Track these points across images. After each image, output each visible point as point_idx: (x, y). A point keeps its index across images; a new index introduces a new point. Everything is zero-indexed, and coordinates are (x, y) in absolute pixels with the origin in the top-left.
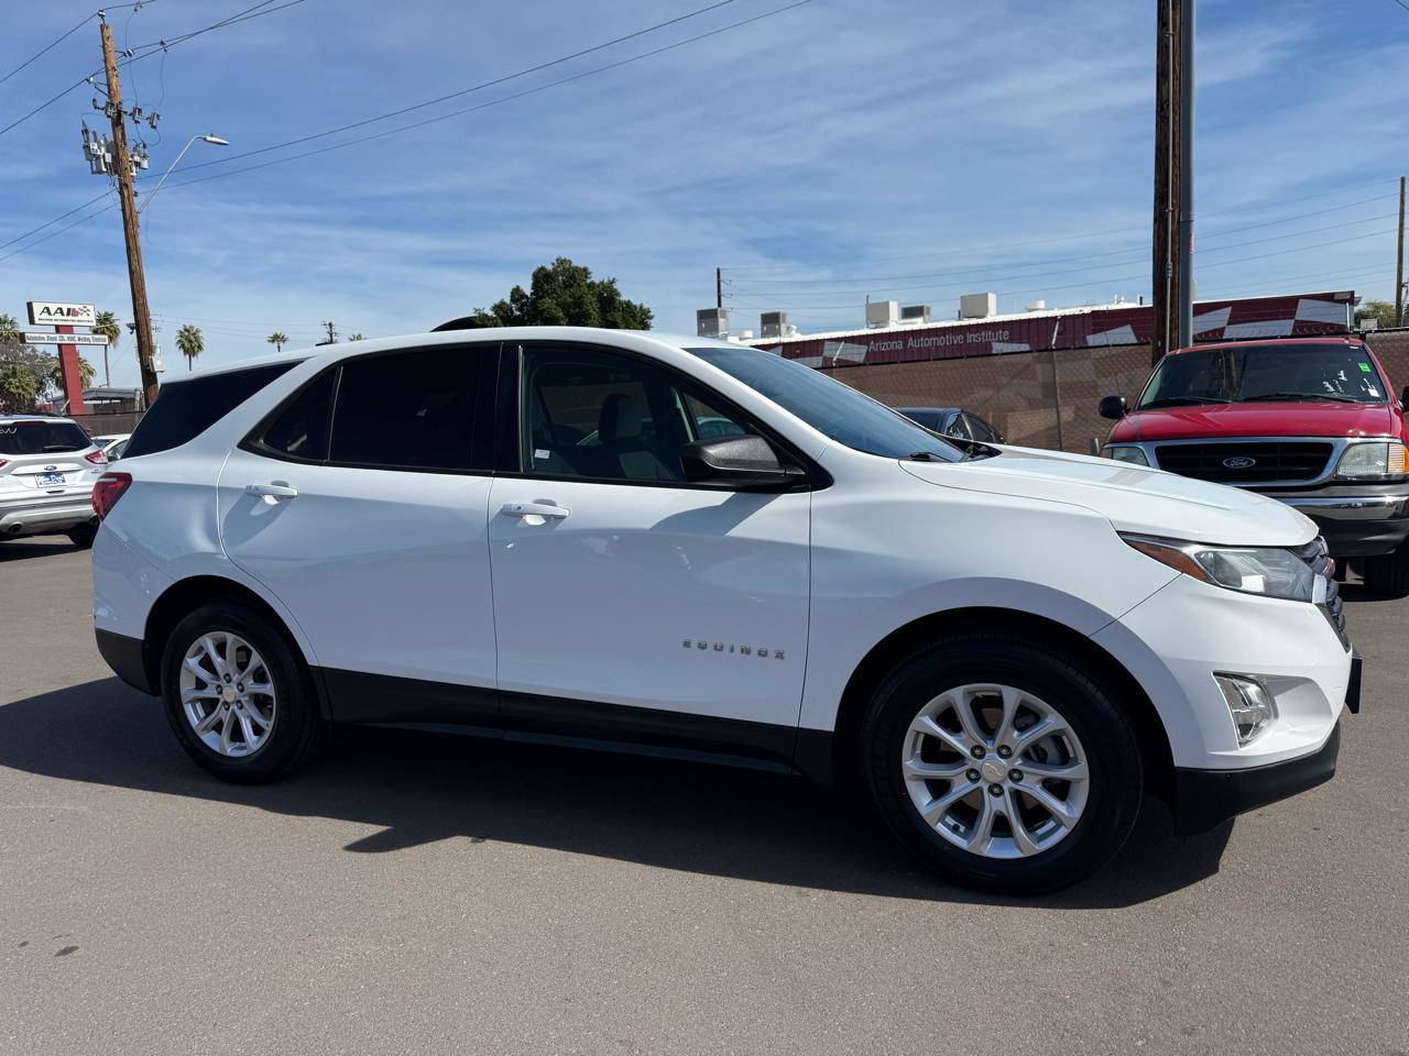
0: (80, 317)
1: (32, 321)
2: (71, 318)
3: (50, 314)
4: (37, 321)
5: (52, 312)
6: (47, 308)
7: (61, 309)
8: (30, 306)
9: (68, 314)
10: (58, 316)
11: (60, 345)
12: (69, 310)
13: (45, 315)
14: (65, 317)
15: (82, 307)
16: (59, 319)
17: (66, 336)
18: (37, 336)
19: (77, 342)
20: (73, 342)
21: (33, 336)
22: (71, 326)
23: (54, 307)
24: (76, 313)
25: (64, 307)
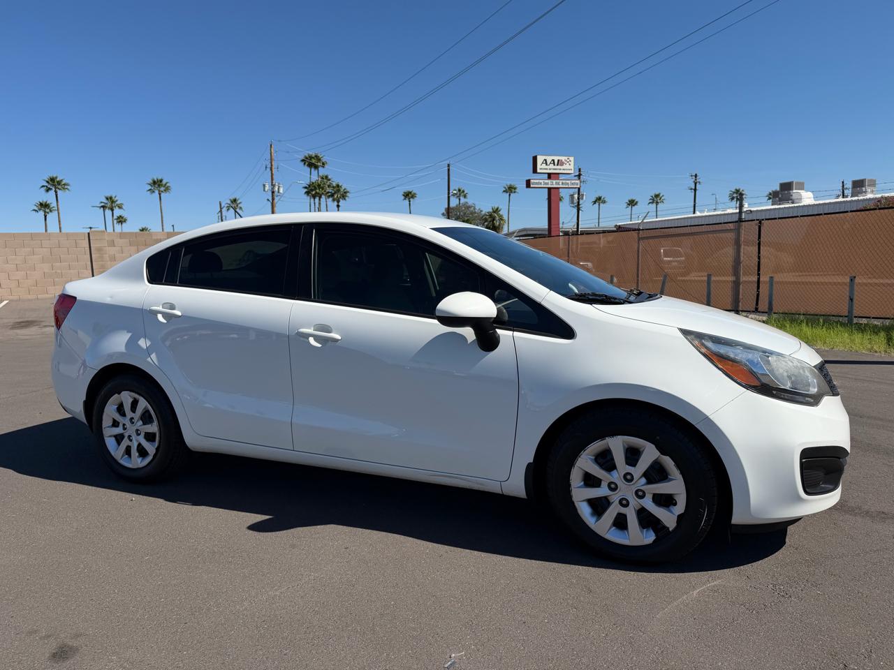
0: (564, 167)
1: (535, 171)
2: (559, 167)
3: (547, 165)
4: (539, 171)
5: (548, 163)
6: (545, 160)
7: (553, 160)
8: (535, 159)
9: (558, 165)
10: (552, 166)
11: (550, 189)
12: (558, 161)
13: (544, 166)
14: (556, 167)
15: (566, 158)
16: (551, 169)
17: (554, 181)
18: (537, 181)
19: (561, 186)
20: (558, 186)
21: (535, 181)
22: (559, 174)
23: (549, 159)
24: (562, 164)
25: (556, 158)
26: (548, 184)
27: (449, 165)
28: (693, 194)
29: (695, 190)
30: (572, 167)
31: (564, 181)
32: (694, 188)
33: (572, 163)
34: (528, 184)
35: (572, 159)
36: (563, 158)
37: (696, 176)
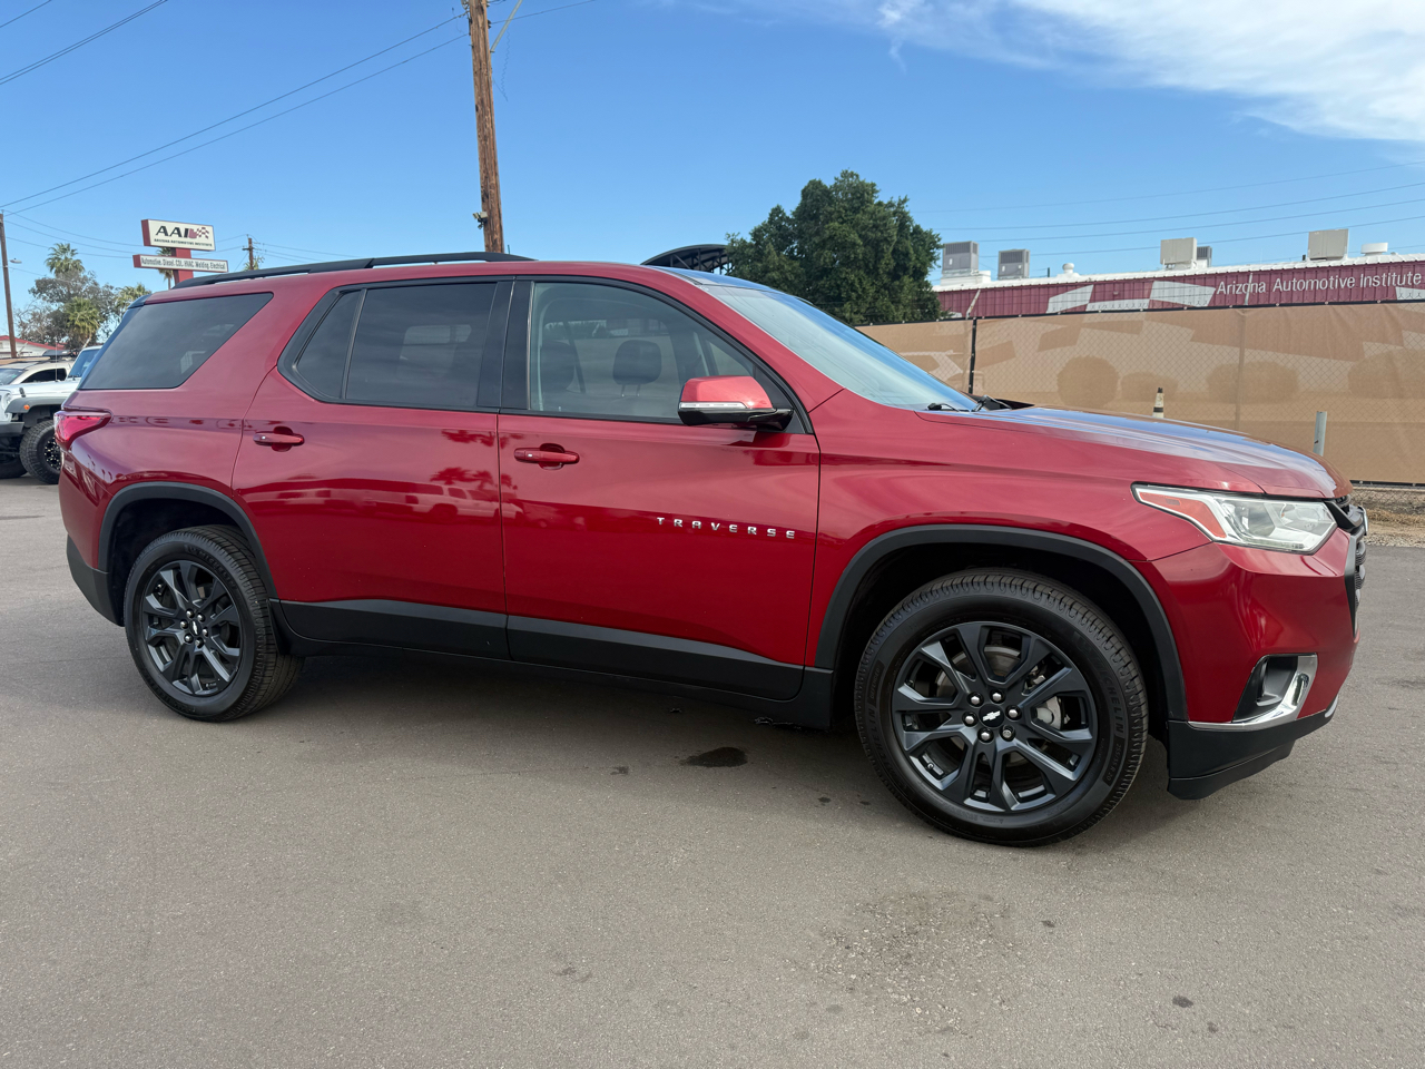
0: (197, 240)
1: (147, 242)
2: (188, 240)
3: (166, 234)
4: (153, 243)
5: (169, 233)
6: (164, 228)
7: (178, 229)
8: (145, 224)
9: (186, 236)
10: (175, 237)
11: (176, 271)
12: (186, 230)
13: (162, 236)
14: (183, 239)
15: (198, 227)
16: (174, 241)
17: (183, 260)
19: (194, 268)
20: (190, 268)
21: (149, 258)
22: (189, 249)
23: (170, 226)
24: (194, 235)
25: (182, 227)
26: (172, 263)
30: (211, 241)
31: (199, 262)
33: (211, 235)
34: (137, 261)
35: (209, 229)
36: (194, 228)
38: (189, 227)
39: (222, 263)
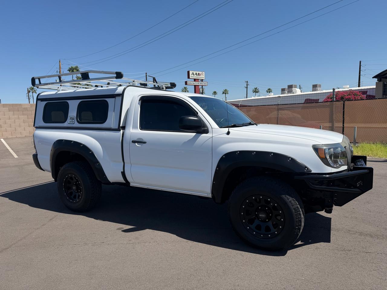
0: (201, 76)
1: (189, 77)
2: (199, 76)
4: (190, 78)
5: (194, 74)
6: (193, 73)
7: (196, 73)
8: (188, 72)
11: (195, 86)
12: (198, 73)
13: (192, 75)
14: (197, 76)
15: (201, 72)
16: (196, 77)
17: (197, 83)
18: (190, 82)
19: (200, 85)
20: (199, 85)
21: (189, 82)
22: (199, 79)
23: (195, 73)
25: (197, 73)
26: (194, 83)
27: (146, 74)
28: (246, 89)
29: (247, 88)
30: (204, 76)
31: (201, 83)
32: (246, 87)
33: (204, 75)
34: (186, 83)
35: (204, 73)
36: (200, 73)
37: (247, 82)
38: (199, 72)
39: (206, 83)
